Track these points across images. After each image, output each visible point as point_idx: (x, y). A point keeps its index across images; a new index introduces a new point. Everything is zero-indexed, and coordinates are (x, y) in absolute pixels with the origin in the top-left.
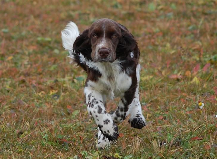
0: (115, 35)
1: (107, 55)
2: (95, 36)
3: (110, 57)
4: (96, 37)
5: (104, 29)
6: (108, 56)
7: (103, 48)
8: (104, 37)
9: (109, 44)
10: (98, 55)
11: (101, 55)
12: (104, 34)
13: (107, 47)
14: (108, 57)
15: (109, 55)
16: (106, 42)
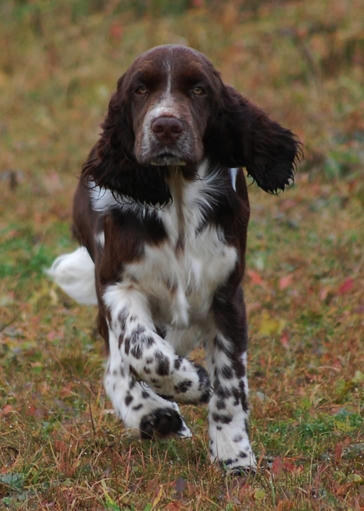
0: (200, 87)
1: (176, 135)
2: (143, 89)
3: (184, 142)
4: (144, 92)
5: (169, 69)
6: (178, 138)
7: (164, 116)
8: (169, 89)
9: (182, 107)
10: (150, 139)
11: (159, 135)
12: (169, 83)
13: (175, 115)
14: (179, 141)
15: (183, 137)
16: (175, 101)
